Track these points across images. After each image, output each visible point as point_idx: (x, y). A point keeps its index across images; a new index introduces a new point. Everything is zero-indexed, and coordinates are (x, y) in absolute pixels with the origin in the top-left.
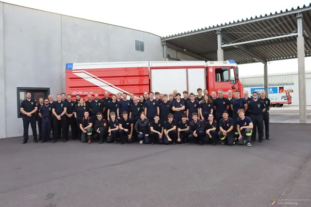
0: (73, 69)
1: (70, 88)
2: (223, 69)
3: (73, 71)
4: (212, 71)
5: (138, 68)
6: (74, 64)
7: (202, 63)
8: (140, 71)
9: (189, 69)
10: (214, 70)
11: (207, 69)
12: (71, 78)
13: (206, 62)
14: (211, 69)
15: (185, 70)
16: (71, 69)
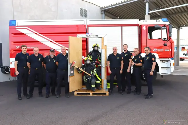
0: (16, 25)
1: (13, 43)
2: (156, 27)
3: (16, 27)
4: (145, 29)
5: (77, 26)
6: (17, 21)
7: (136, 22)
8: (78, 29)
9: (124, 27)
10: (147, 27)
11: (140, 27)
12: (14, 34)
13: (140, 20)
14: (144, 27)
15: (120, 27)
16: (14, 25)
